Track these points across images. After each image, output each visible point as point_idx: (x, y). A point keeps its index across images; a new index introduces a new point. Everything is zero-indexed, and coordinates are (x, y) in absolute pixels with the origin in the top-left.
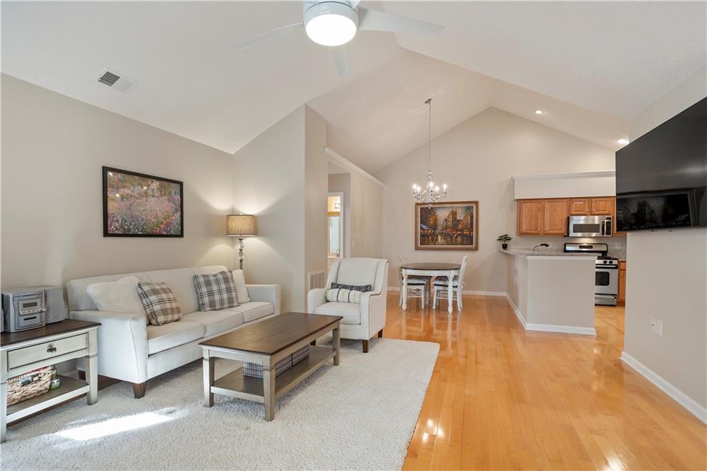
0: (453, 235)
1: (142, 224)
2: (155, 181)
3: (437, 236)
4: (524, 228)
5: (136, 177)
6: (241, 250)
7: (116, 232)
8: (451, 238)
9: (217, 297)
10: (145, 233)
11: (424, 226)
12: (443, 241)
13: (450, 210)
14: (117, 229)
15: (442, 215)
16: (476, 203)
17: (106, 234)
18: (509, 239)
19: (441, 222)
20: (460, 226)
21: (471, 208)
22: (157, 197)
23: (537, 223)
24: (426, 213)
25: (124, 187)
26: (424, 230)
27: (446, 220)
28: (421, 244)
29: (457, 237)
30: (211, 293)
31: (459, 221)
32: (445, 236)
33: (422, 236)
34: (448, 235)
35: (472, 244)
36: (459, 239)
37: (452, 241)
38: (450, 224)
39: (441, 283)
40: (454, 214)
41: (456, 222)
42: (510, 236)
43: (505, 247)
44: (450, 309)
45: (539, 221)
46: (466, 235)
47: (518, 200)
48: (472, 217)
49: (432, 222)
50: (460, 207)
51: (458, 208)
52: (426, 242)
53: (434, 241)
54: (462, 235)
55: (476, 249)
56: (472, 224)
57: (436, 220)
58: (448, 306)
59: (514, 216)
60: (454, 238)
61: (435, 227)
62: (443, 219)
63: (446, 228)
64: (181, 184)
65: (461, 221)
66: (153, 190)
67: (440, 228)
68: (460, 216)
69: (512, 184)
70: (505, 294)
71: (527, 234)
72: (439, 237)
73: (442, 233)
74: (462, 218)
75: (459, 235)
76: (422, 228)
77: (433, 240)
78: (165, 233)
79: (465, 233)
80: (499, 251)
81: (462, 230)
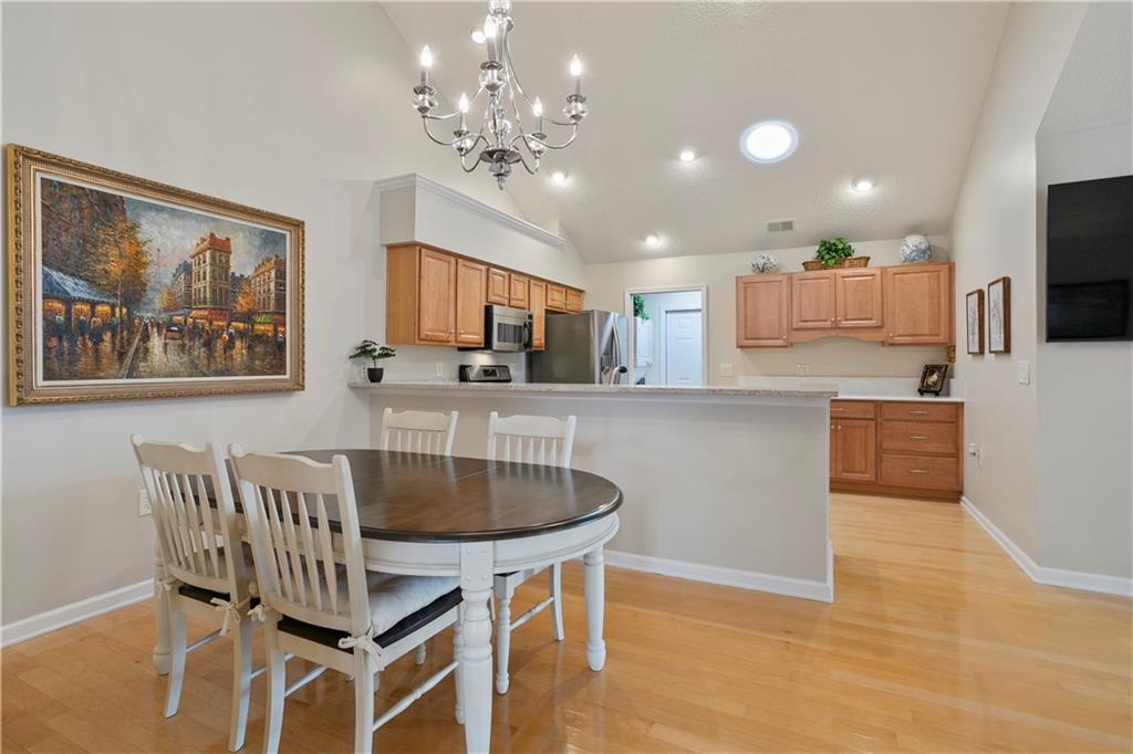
0: (217, 334)
3: (146, 338)
8: (208, 344)
11: (69, 284)
12: (174, 359)
13: (205, 231)
15: (169, 242)
16: (296, 225)
19: (162, 274)
20: (242, 303)
21: (278, 236)
23: (446, 313)
26: (69, 301)
27: (187, 268)
28: (48, 375)
29: (229, 346)
31: (238, 281)
32: (182, 335)
33: (52, 329)
34: (195, 332)
35: (281, 369)
37: (210, 356)
38: (203, 286)
40: (219, 248)
41: (227, 285)
48: (281, 275)
49: (115, 268)
50: (242, 228)
51: (234, 226)
52: (84, 363)
53: (129, 354)
54: (254, 340)
55: (297, 387)
56: (281, 299)
57: (137, 261)
60: (219, 345)
61: (132, 290)
62: (177, 262)
63: (189, 302)
65: (248, 281)
67: (157, 300)
68: (242, 262)
72: (156, 342)
73: (169, 325)
74: (249, 272)
75: (241, 334)
76: (52, 291)
77: (122, 356)
79: (260, 328)
80: (353, 388)
81: (248, 317)
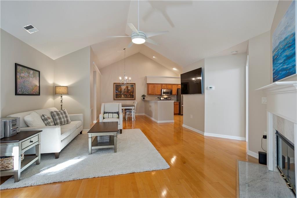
0: (127, 95)
1: (28, 89)
2: (32, 70)
4: (150, 92)
5: (26, 69)
6: (61, 101)
7: (20, 93)
8: (126, 96)
9: (63, 120)
10: (29, 94)
11: (117, 92)
12: (124, 97)
13: (126, 86)
14: (20, 92)
15: (123, 87)
16: (135, 84)
17: (16, 94)
18: (145, 96)
19: (123, 90)
20: (129, 92)
21: (133, 85)
22: (32, 78)
23: (153, 91)
24: (117, 86)
25: (22, 73)
27: (125, 89)
28: (116, 98)
29: (128, 96)
30: (60, 118)
32: (124, 95)
33: (116, 95)
35: (133, 98)
36: (129, 96)
37: (127, 97)
38: (126, 91)
39: (129, 111)
40: (127, 87)
41: (128, 90)
42: (145, 95)
43: (144, 98)
44: (133, 120)
45: (154, 90)
46: (131, 95)
47: (147, 84)
48: (133, 89)
49: (120, 90)
51: (129, 85)
52: (118, 97)
53: (121, 97)
54: (130, 95)
55: (135, 99)
56: (133, 91)
57: (121, 89)
58: (132, 118)
59: (146, 89)
61: (121, 92)
62: (123, 89)
63: (125, 92)
64: (39, 72)
66: (31, 74)
67: (123, 92)
68: (129, 88)
69: (146, 78)
70: (144, 114)
71: (151, 94)
72: (122, 95)
74: (130, 89)
75: (129, 95)
76: (116, 92)
78: (34, 94)
79: (131, 94)
80: (142, 100)
81: (130, 93)
